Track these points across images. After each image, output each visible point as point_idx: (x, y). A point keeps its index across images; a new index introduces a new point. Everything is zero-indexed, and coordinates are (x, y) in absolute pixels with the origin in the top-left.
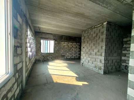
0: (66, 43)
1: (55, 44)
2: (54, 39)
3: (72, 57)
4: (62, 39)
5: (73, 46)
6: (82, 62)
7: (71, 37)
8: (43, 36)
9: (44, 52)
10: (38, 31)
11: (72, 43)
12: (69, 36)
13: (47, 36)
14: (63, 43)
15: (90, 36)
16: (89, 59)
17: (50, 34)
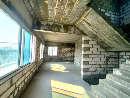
0: (67, 48)
1: (58, 49)
2: (57, 46)
3: (71, 59)
4: (63, 45)
5: (71, 51)
6: (75, 62)
7: (70, 44)
8: (50, 44)
9: (50, 55)
10: (47, 41)
11: (71, 49)
12: (69, 43)
13: (53, 44)
14: (64, 48)
15: (79, 44)
16: (78, 60)
17: (55, 42)
